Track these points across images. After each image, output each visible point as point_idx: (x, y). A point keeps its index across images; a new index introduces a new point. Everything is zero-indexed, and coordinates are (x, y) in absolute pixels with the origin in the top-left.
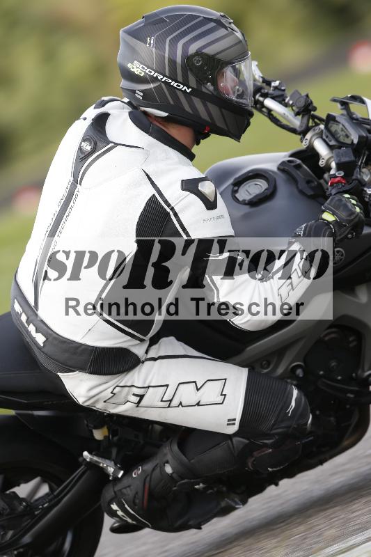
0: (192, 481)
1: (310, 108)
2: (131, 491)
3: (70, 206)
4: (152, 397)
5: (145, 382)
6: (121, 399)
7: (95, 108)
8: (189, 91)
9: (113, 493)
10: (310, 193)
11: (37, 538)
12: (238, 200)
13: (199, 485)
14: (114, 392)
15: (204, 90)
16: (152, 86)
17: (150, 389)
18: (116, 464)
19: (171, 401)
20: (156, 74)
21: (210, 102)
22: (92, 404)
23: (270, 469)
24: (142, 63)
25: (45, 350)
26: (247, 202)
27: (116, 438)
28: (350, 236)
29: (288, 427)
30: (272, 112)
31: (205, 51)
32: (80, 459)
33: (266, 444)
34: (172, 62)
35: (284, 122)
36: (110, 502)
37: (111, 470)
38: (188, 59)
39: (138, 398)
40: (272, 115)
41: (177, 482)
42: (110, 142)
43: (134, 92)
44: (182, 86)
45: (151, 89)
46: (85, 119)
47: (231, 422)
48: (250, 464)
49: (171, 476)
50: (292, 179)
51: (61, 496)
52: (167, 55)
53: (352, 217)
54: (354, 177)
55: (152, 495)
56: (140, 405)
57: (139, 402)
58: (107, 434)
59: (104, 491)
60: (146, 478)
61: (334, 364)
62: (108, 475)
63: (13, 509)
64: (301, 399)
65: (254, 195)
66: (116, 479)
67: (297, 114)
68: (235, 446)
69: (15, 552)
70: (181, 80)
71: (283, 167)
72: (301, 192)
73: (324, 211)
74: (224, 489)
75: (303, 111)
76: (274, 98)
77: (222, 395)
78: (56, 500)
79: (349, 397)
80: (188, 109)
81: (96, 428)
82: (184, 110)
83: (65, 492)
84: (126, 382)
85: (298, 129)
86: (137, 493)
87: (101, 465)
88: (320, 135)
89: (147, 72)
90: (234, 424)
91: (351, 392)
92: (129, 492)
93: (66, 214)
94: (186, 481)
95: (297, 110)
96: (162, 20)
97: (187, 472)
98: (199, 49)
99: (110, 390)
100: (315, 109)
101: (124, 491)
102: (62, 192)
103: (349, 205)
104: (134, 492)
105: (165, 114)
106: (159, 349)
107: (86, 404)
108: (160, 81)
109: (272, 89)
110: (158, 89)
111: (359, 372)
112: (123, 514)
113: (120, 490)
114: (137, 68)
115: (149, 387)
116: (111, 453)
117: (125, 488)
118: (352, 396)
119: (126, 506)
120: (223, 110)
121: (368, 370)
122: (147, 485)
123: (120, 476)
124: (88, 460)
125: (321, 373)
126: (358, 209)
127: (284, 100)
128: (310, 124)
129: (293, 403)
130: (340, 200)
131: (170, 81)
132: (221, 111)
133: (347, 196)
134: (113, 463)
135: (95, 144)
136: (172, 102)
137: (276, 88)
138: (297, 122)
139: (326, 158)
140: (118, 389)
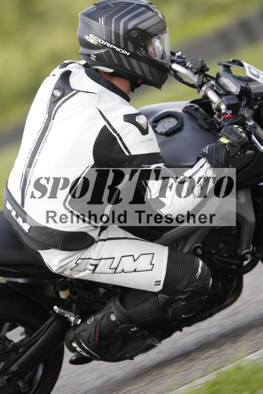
0: (129, 325)
1: (205, 69)
2: (86, 333)
3: (46, 135)
4: (103, 266)
5: (98, 256)
6: (81, 267)
7: (60, 68)
8: (128, 54)
9: (74, 335)
10: (207, 127)
11: (21, 367)
12: (157, 132)
13: (134, 328)
14: (77, 263)
15: (138, 53)
16: (103, 51)
17: (102, 260)
18: (76, 315)
19: (116, 269)
20: (106, 43)
21: (142, 62)
22: (62, 271)
23: (183, 316)
24: (95, 36)
25: (29, 235)
26: (163, 133)
27: (75, 297)
28: (239, 153)
29: (197, 287)
30: (177, 73)
31: (139, 26)
32: (51, 312)
33: (181, 298)
34: (117, 35)
35: (186, 80)
36: (72, 341)
37: (72, 319)
38: (127, 33)
39: (94, 267)
40: (177, 75)
41: (119, 326)
42: (73, 90)
43: (89, 55)
44: (123, 51)
45: (102, 53)
46: (54, 75)
47: (157, 283)
48: (170, 313)
49: (114, 322)
50: (193, 117)
51: (38, 337)
52: (113, 30)
53: (240, 140)
54: (239, 114)
55: (101, 337)
56: (95, 272)
57: (94, 270)
58: (69, 294)
59: (67, 334)
60: (97, 323)
61: (222, 245)
62: (71, 323)
63: (5, 347)
64: (205, 267)
65: (168, 129)
66: (76, 326)
67: (196, 73)
68: (160, 300)
69: (6, 377)
70: (123, 47)
71: (186, 110)
72: (200, 126)
73: (221, 137)
74: (147, 333)
75: (200, 72)
76: (178, 63)
77: (151, 264)
78: (34, 341)
79: (233, 268)
80: (127, 66)
81: (62, 290)
82: (125, 67)
83: (40, 335)
84: (85, 256)
85: (196, 84)
86: (90, 335)
87: (66, 315)
88: (212, 87)
89: (99, 41)
90: (159, 284)
91: (234, 264)
92: (85, 335)
93: (44, 140)
94: (125, 325)
95: (195, 71)
96: (109, 6)
97: (126, 320)
98: (135, 25)
99: (75, 261)
100: (208, 70)
101: (82, 333)
102: (41, 125)
103: (238, 132)
104: (88, 334)
105: (111, 71)
106: (107, 233)
107: (57, 272)
108: (109, 47)
109: (176, 57)
110: (107, 53)
111: (239, 251)
112: (80, 350)
113: (79, 333)
114: (92, 39)
115: (101, 259)
116: (72, 307)
117: (82, 331)
118: (235, 267)
119: (83, 344)
120: (151, 68)
121: (245, 250)
122: (98, 329)
123: (78, 323)
124: (57, 312)
125: (214, 251)
126: (244, 135)
127: (185, 65)
128: (204, 81)
129: (200, 270)
130: (232, 129)
131: (116, 47)
132: (150, 68)
133: (236, 126)
134: (73, 314)
135: (64, 91)
136: (116, 62)
137: (179, 57)
138: (195, 79)
139: (217, 103)
140: (80, 261)
